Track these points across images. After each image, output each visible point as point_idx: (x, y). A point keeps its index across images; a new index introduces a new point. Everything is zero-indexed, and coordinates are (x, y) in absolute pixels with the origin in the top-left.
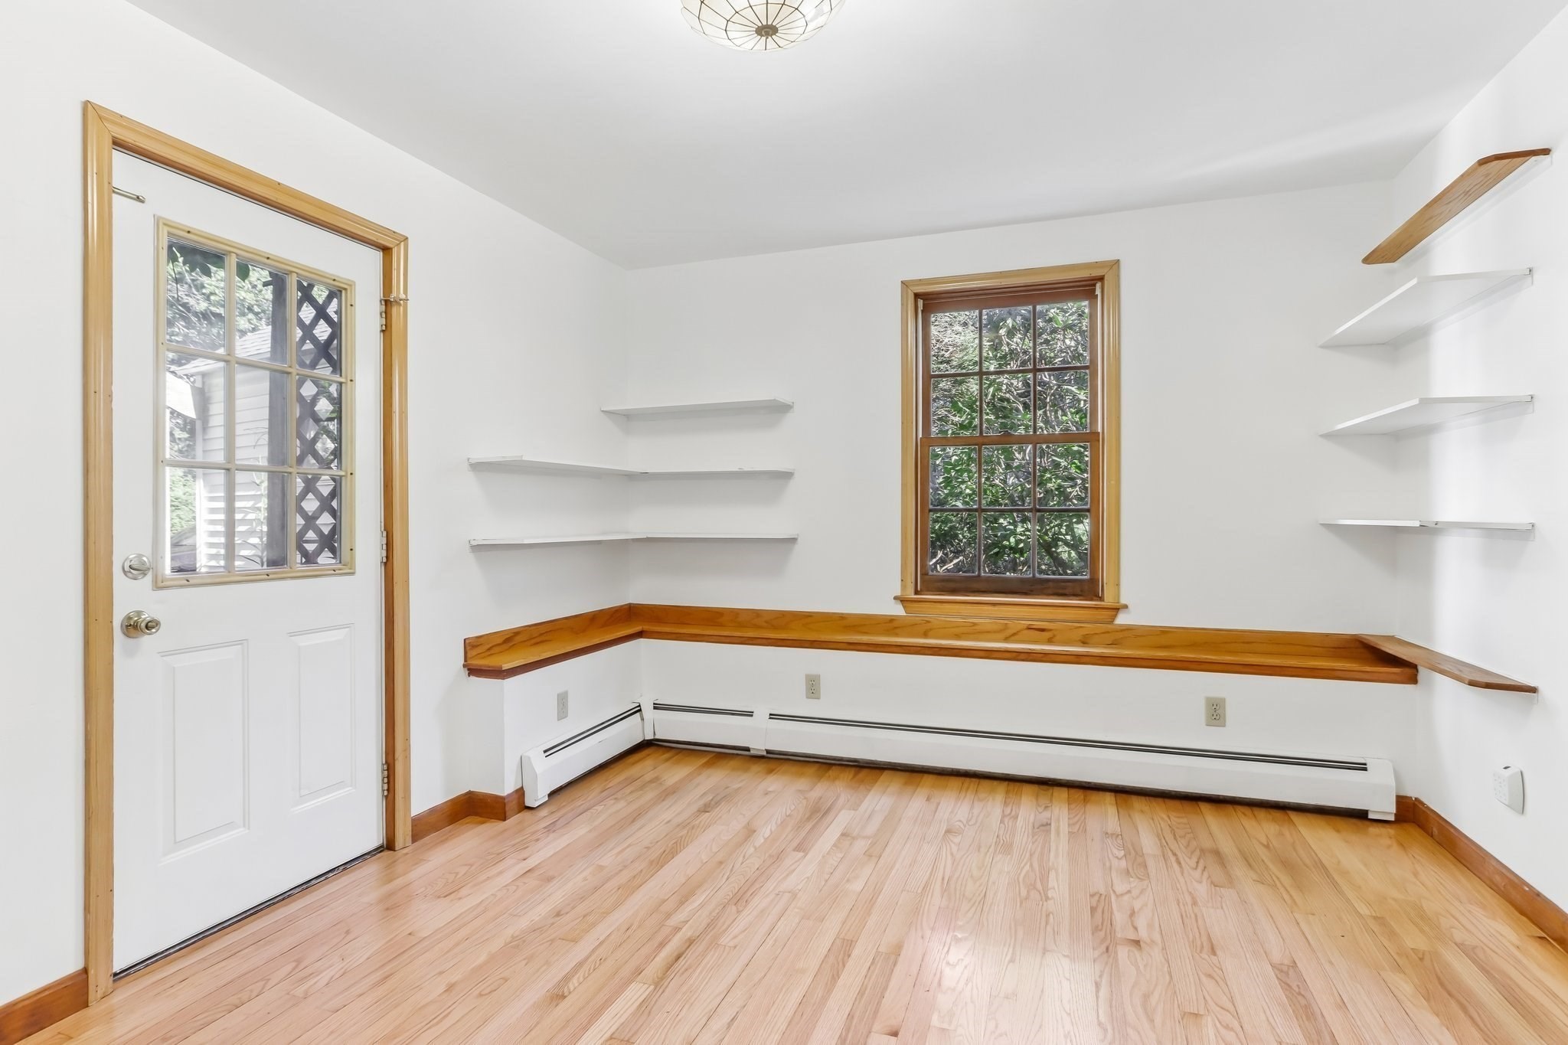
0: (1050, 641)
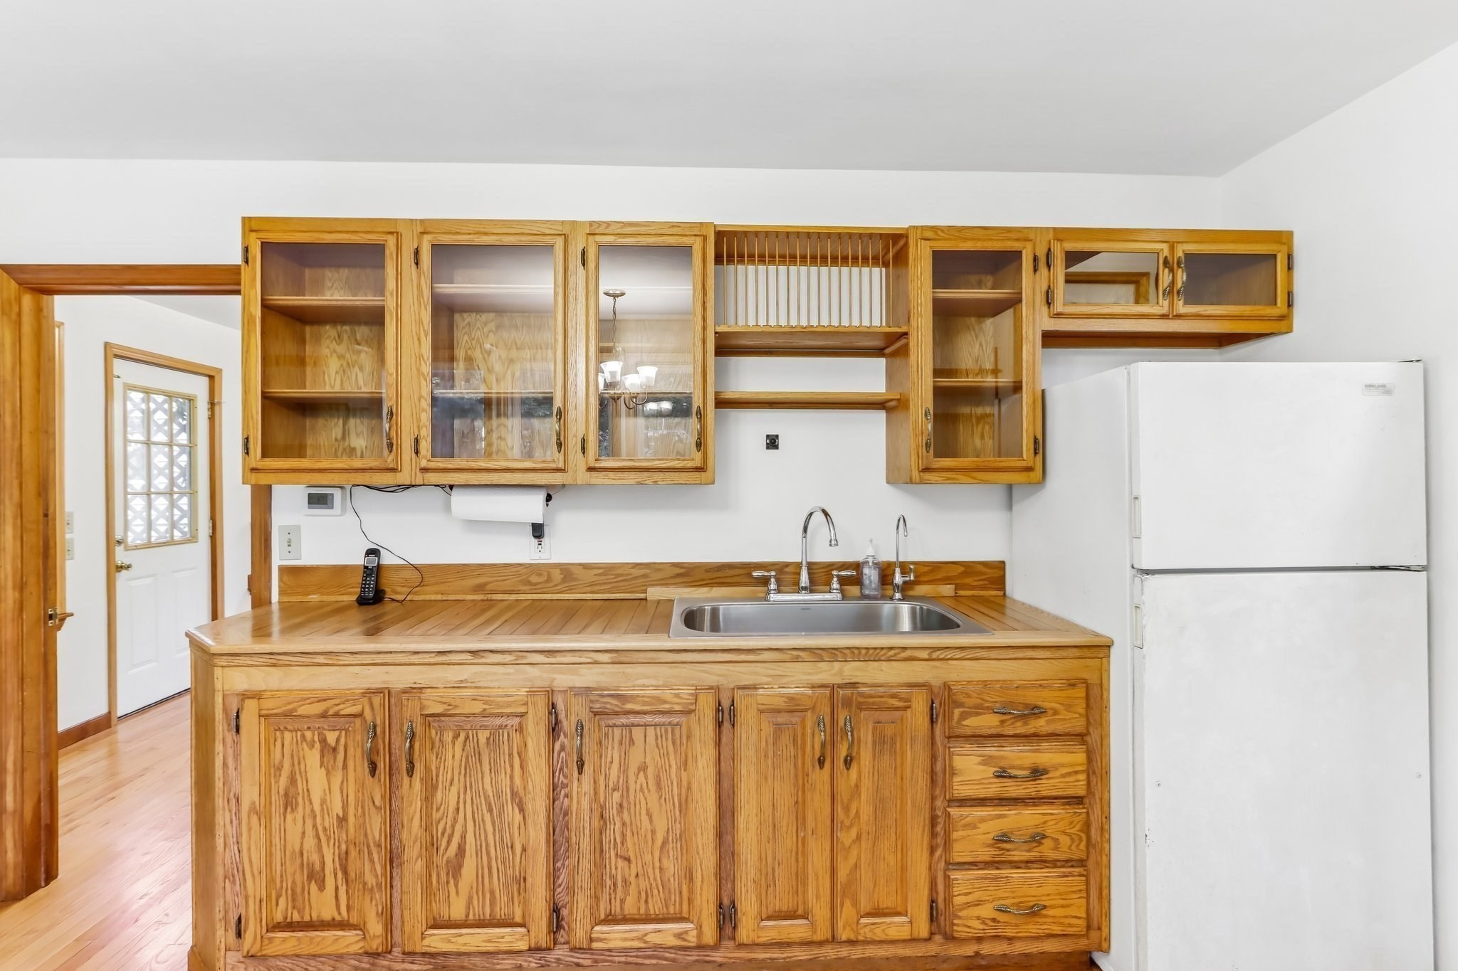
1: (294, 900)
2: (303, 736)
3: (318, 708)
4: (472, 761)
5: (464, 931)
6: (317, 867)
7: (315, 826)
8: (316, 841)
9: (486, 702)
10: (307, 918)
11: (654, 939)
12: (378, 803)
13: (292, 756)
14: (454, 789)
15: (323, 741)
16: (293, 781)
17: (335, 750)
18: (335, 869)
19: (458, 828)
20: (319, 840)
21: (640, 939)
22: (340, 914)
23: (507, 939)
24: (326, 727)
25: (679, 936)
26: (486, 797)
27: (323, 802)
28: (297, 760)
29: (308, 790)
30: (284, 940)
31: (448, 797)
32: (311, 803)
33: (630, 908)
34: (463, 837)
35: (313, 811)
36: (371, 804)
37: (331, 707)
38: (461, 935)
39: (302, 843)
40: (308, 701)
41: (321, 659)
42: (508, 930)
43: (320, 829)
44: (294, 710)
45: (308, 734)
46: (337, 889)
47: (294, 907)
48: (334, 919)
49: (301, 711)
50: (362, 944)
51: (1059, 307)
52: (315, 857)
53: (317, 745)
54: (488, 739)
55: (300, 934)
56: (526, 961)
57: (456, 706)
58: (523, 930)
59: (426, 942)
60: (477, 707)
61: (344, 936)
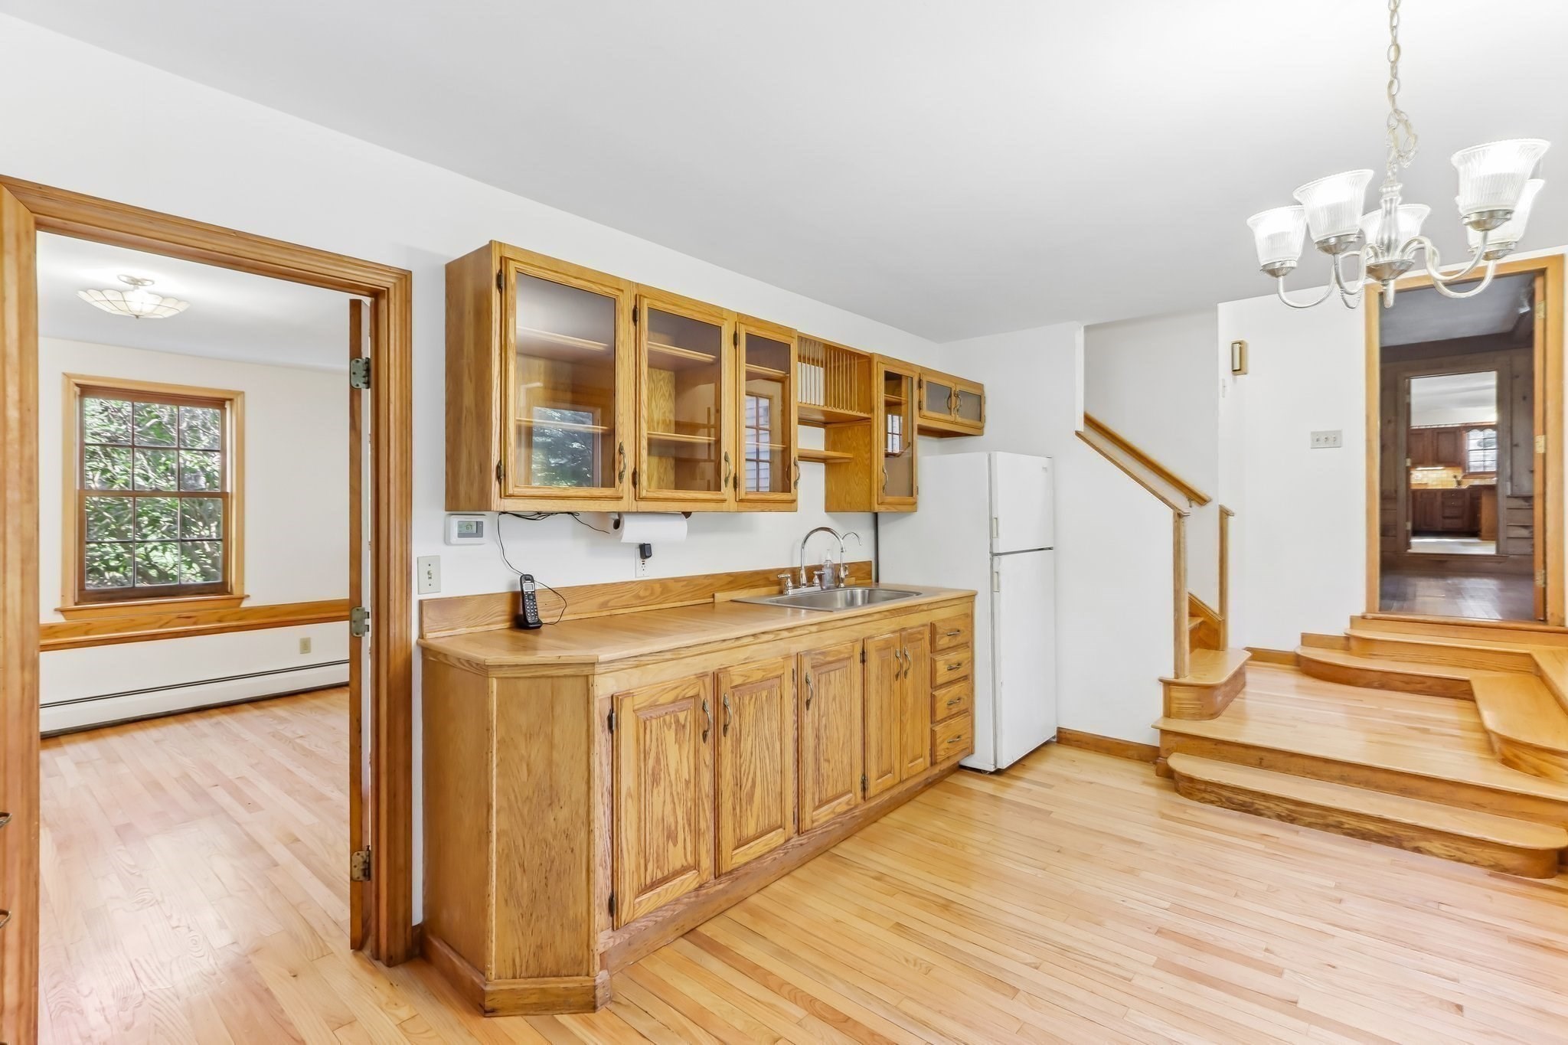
0: (195, 623)
1: (658, 861)
2: (664, 720)
3: (670, 696)
4: (759, 714)
5: (752, 844)
6: (673, 828)
7: (672, 794)
8: (672, 805)
9: (764, 670)
10: (666, 873)
11: (839, 810)
12: (707, 763)
13: (657, 739)
14: (750, 739)
15: (677, 721)
16: (658, 760)
17: (684, 726)
18: (684, 825)
19: (752, 767)
20: (674, 804)
21: (833, 812)
22: (686, 860)
23: (775, 839)
24: (677, 710)
25: (848, 803)
26: (766, 739)
27: (677, 771)
28: (660, 741)
29: (667, 765)
30: (649, 898)
31: (747, 745)
32: (669, 775)
33: (830, 794)
34: (755, 773)
35: (670, 781)
36: (703, 765)
37: (681, 692)
38: (751, 847)
39: (663, 811)
40: (666, 691)
41: (668, 656)
42: (774, 833)
43: (675, 794)
44: (657, 700)
45: (667, 718)
46: (685, 840)
47: (658, 867)
48: (683, 866)
49: (661, 701)
50: (698, 879)
51: (925, 412)
52: (672, 820)
53: (673, 726)
54: (767, 696)
55: (658, 890)
56: (778, 854)
57: (749, 677)
58: (781, 830)
59: (733, 861)
60: (759, 675)
61: (686, 879)
